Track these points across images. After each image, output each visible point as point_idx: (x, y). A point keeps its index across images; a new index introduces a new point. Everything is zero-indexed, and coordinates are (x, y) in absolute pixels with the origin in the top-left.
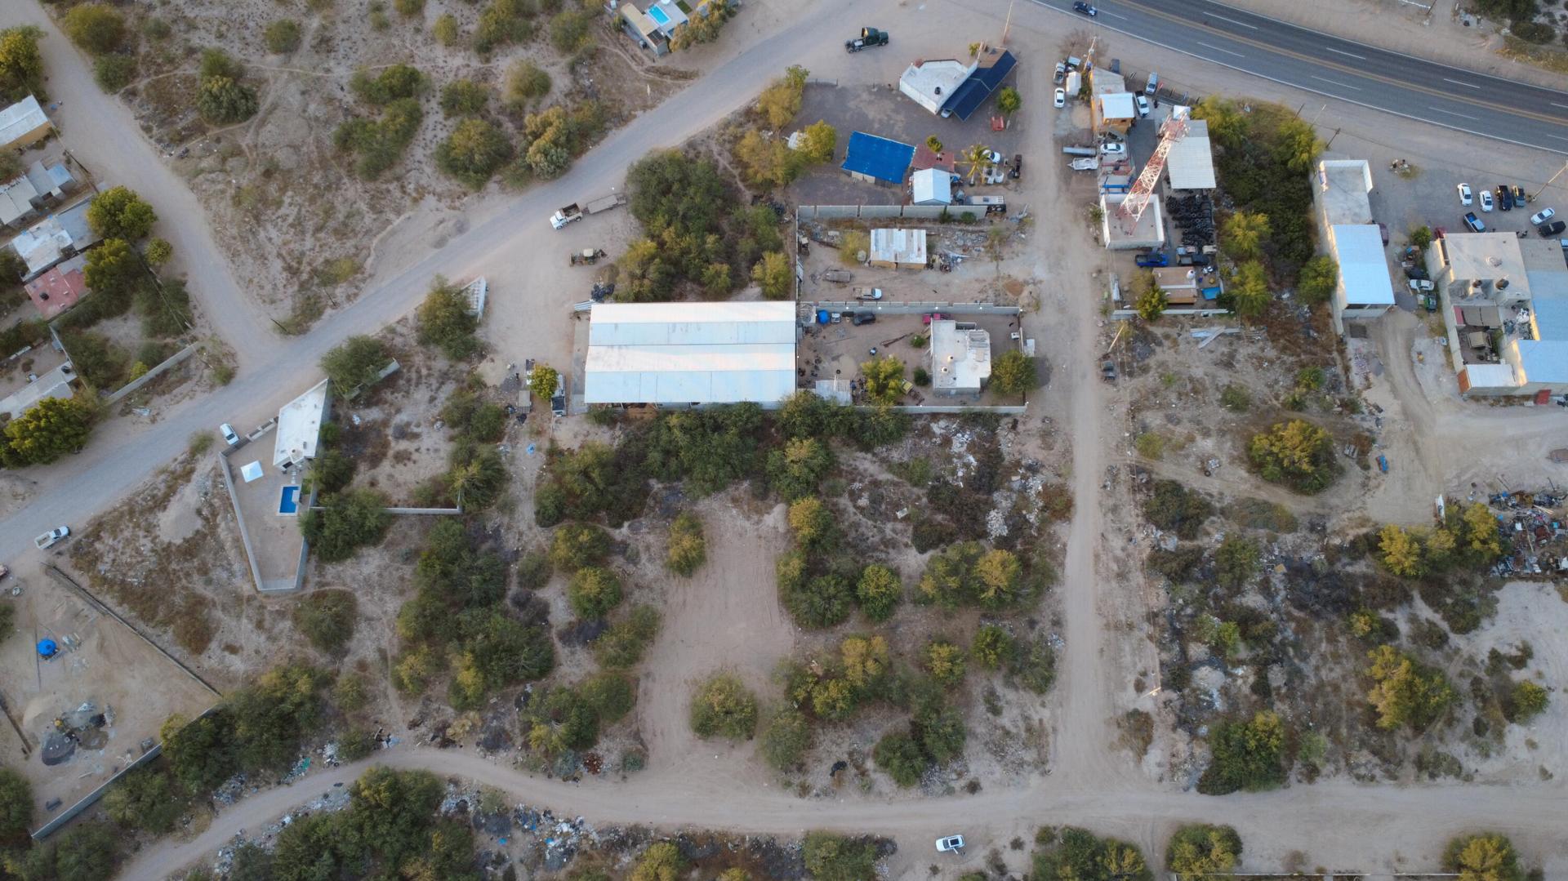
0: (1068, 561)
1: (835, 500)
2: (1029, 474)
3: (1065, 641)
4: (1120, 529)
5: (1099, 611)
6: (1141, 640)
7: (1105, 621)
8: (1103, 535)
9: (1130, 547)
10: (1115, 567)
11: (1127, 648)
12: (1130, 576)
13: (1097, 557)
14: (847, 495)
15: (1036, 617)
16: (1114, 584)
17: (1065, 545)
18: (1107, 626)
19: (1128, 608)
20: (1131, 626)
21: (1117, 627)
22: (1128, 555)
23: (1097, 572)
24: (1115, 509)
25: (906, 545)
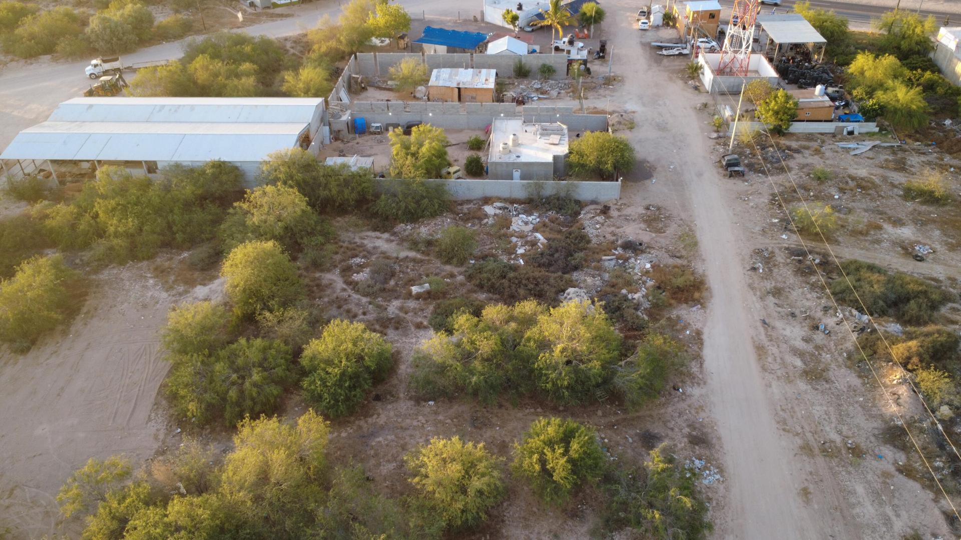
0: (708, 353)
1: (317, 275)
2: (629, 254)
3: (721, 471)
4: (793, 315)
5: (784, 426)
6: (886, 475)
7: (799, 441)
8: (764, 322)
9: (819, 337)
10: (798, 363)
11: (860, 489)
12: (831, 374)
13: (760, 350)
14: (338, 271)
15: (656, 428)
16: (802, 385)
17: (699, 333)
18: (806, 449)
19: (841, 421)
20: (857, 452)
21: (828, 451)
22: (817, 348)
23: (764, 369)
24: (777, 292)
25: (419, 326)
